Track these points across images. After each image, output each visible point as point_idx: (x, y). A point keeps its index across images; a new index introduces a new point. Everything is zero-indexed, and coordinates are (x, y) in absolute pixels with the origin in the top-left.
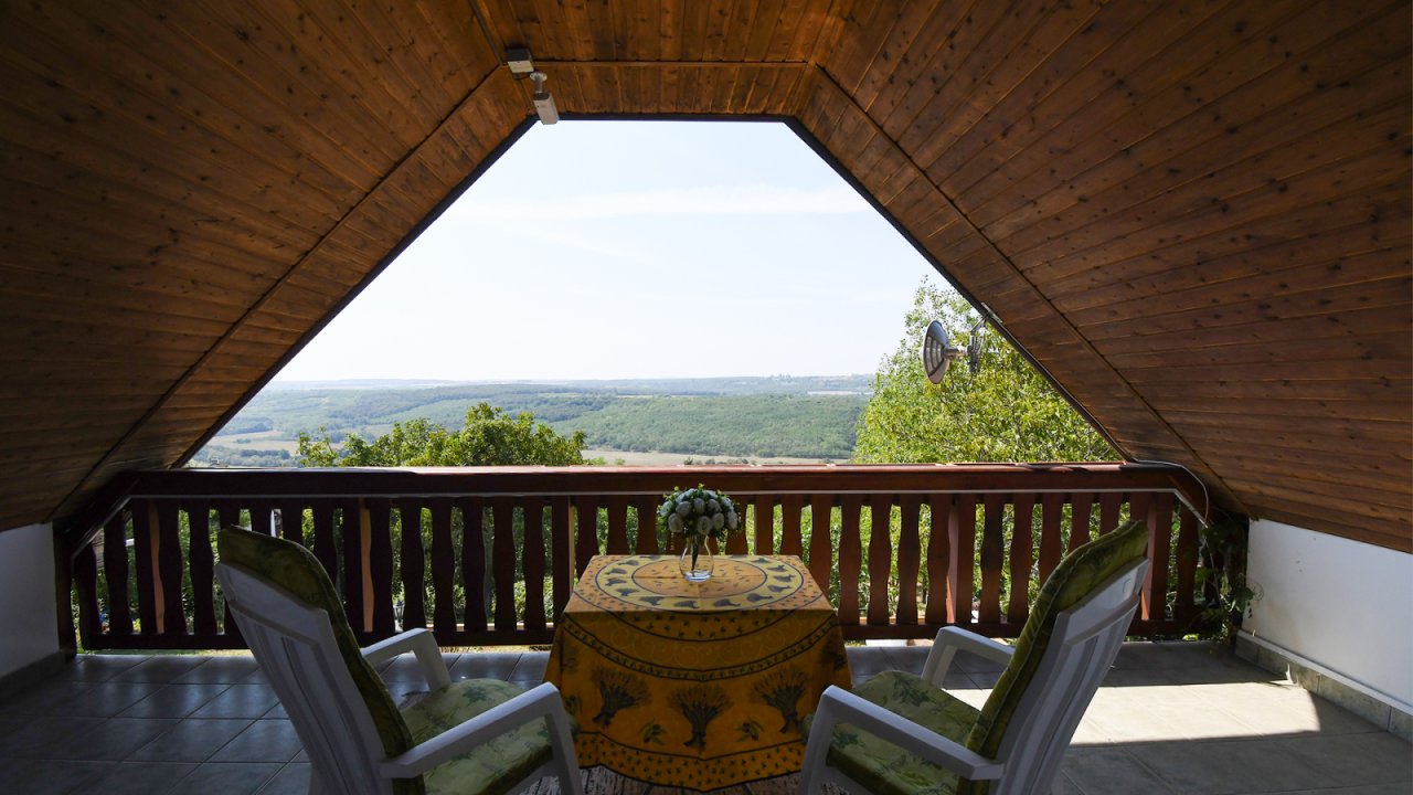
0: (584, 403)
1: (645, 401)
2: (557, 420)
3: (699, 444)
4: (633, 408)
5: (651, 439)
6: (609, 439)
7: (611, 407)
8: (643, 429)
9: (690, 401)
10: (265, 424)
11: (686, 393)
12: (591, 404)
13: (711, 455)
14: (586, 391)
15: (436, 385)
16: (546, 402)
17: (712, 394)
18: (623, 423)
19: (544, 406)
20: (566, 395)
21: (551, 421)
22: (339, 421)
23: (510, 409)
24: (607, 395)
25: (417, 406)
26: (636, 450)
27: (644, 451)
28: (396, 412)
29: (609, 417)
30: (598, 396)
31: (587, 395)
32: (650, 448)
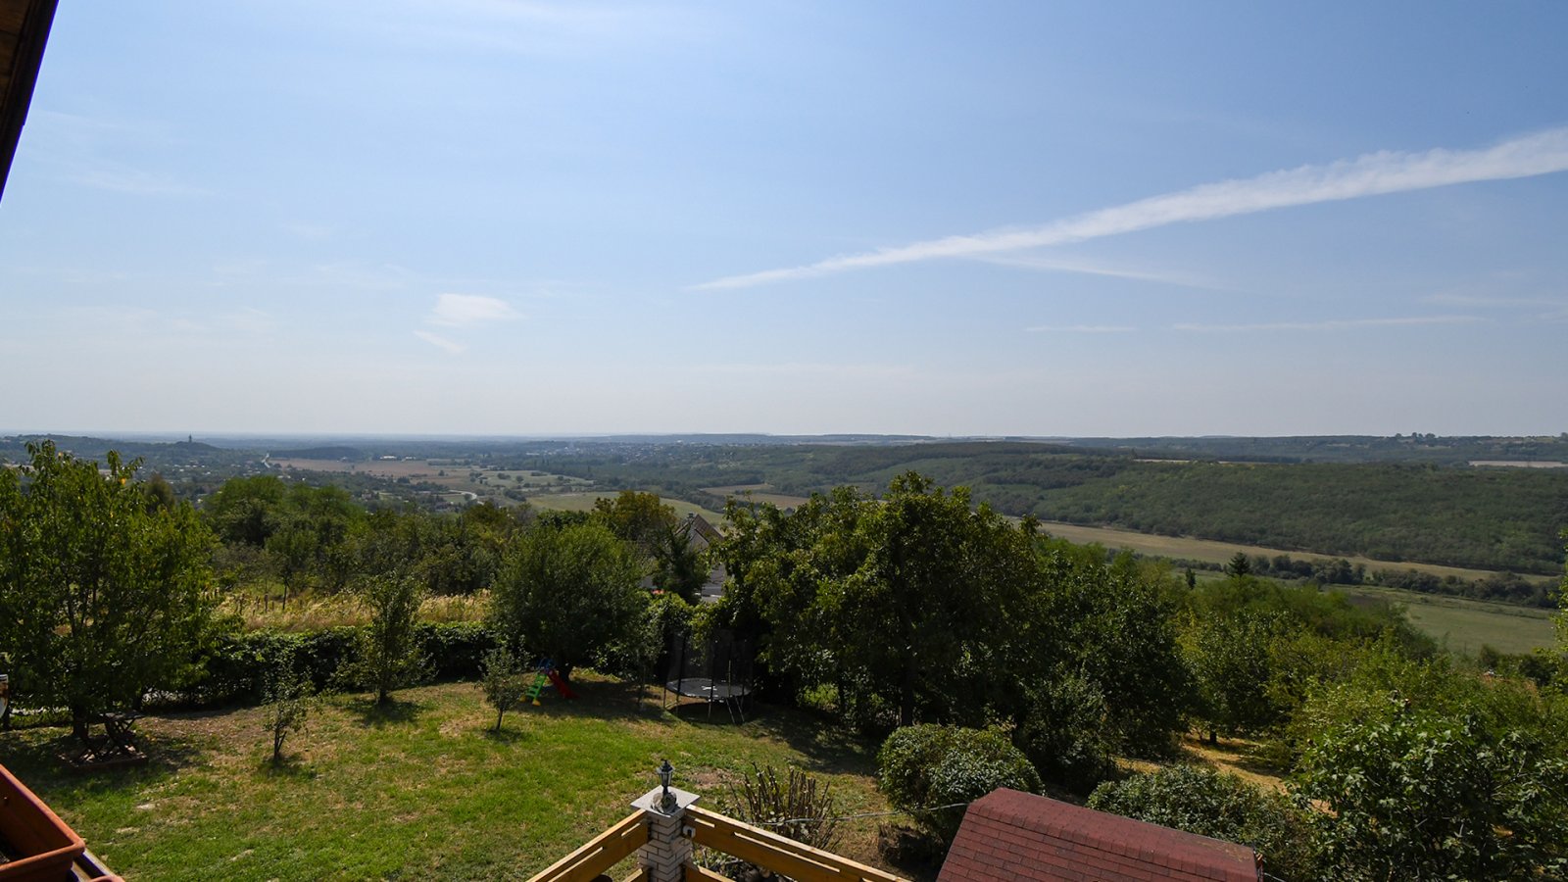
0: (1089, 467)
1: (1177, 468)
2: (1052, 487)
3: (1263, 532)
4: (1158, 477)
5: (1184, 520)
6: (1121, 515)
7: (1126, 473)
8: (1172, 505)
9: (1248, 469)
10: (759, 476)
11: (1243, 459)
12: (1097, 468)
13: (1283, 549)
14: (1093, 452)
15: (916, 442)
16: (1039, 464)
17: (1286, 460)
18: (1143, 496)
19: (1037, 469)
20: (1064, 456)
21: (1044, 488)
22: (820, 477)
23: (995, 471)
24: (1122, 457)
25: (895, 464)
26: (1162, 532)
27: (1174, 535)
28: (873, 470)
29: (1122, 487)
30: (1108, 459)
31: (1094, 458)
32: (1183, 531)
